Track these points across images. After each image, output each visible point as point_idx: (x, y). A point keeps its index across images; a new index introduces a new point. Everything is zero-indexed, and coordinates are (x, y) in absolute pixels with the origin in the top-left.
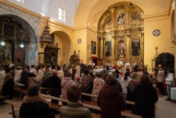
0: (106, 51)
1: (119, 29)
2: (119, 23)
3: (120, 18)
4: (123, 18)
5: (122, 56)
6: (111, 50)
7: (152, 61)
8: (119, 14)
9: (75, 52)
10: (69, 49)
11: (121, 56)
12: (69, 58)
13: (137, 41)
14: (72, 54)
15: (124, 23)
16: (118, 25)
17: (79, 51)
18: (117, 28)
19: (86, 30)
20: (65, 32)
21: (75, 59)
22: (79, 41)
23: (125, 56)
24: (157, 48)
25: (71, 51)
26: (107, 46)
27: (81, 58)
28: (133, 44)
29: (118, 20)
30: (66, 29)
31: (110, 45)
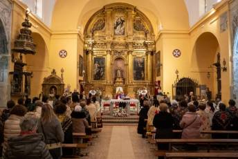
0: (96, 71)
1: (116, 40)
2: (117, 32)
3: (117, 24)
4: (122, 26)
5: (121, 80)
6: (104, 71)
7: (173, 87)
8: (117, 18)
9: (54, 72)
10: (42, 65)
11: (118, 80)
12: (42, 81)
13: (141, 60)
14: (47, 74)
15: (124, 34)
16: (115, 34)
17: (62, 71)
18: (114, 39)
19: (76, 36)
20: (42, 35)
21: (53, 84)
22: (63, 54)
23: (124, 79)
24: (177, 72)
25: (45, 69)
26: (96, 64)
27: (66, 82)
28: (135, 63)
29: (115, 28)
30: (43, 31)
31: (103, 63)
